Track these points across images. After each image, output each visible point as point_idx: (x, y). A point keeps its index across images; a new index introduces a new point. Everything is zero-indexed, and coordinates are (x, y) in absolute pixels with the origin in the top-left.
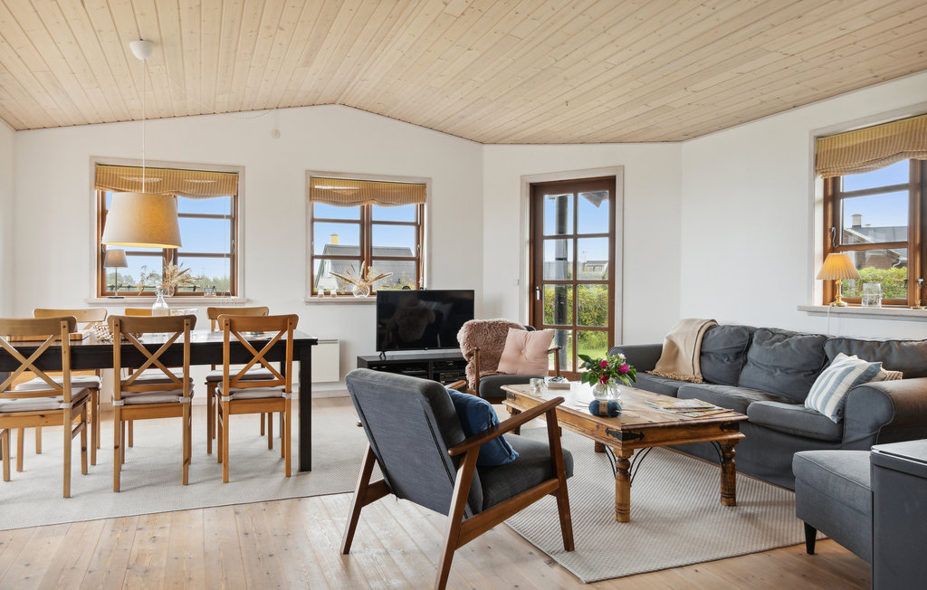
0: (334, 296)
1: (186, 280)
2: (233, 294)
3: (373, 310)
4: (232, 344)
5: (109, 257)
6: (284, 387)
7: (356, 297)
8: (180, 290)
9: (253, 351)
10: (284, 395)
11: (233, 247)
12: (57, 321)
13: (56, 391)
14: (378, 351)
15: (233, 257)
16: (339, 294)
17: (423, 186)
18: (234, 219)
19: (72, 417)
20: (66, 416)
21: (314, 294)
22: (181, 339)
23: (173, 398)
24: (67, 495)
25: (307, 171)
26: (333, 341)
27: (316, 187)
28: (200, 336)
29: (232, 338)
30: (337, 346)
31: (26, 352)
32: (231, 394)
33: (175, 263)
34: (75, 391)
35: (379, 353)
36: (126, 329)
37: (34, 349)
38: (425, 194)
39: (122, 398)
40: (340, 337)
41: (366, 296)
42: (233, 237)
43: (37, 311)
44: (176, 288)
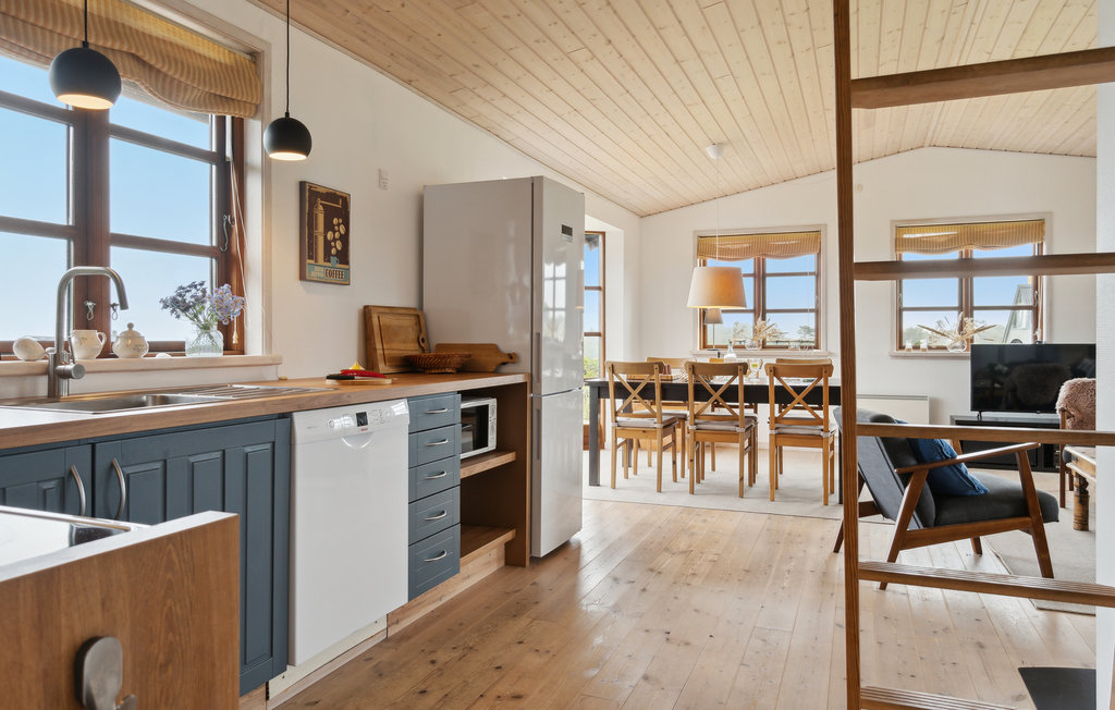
0: (924, 350)
1: (774, 334)
2: (817, 347)
3: (967, 365)
4: (777, 387)
5: (708, 315)
6: (822, 427)
7: (951, 351)
8: (768, 344)
9: (794, 394)
10: (822, 434)
11: (818, 302)
12: (652, 364)
13: (652, 415)
14: (973, 409)
15: (817, 311)
16: (930, 348)
17: (1041, 222)
18: (817, 275)
19: (664, 435)
20: (659, 433)
21: (901, 347)
22: (736, 382)
23: (732, 428)
24: (659, 490)
25: (892, 222)
26: (923, 398)
27: (905, 236)
28: (751, 379)
29: (776, 382)
30: (926, 404)
31: (634, 386)
32: (777, 428)
33: (764, 319)
34: (665, 418)
35: (976, 413)
36: (697, 372)
37: (639, 384)
38: (1043, 232)
39: (696, 424)
40: (931, 394)
41: (961, 350)
42: (817, 293)
43: (649, 359)
44: (764, 342)
